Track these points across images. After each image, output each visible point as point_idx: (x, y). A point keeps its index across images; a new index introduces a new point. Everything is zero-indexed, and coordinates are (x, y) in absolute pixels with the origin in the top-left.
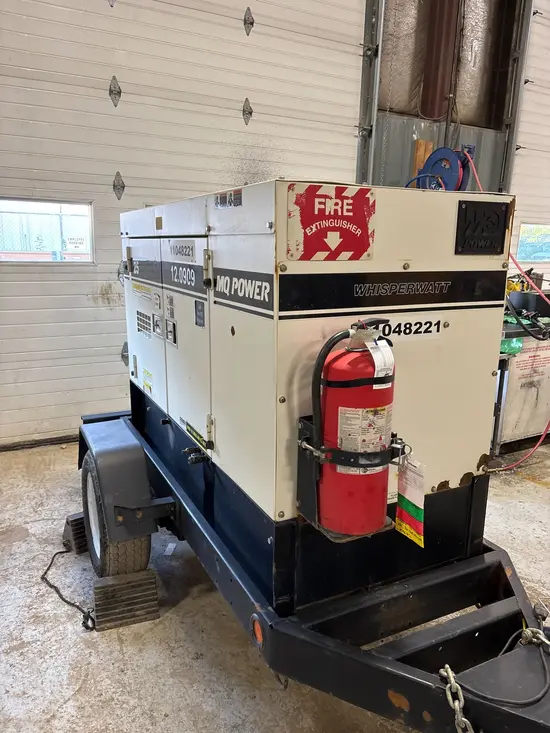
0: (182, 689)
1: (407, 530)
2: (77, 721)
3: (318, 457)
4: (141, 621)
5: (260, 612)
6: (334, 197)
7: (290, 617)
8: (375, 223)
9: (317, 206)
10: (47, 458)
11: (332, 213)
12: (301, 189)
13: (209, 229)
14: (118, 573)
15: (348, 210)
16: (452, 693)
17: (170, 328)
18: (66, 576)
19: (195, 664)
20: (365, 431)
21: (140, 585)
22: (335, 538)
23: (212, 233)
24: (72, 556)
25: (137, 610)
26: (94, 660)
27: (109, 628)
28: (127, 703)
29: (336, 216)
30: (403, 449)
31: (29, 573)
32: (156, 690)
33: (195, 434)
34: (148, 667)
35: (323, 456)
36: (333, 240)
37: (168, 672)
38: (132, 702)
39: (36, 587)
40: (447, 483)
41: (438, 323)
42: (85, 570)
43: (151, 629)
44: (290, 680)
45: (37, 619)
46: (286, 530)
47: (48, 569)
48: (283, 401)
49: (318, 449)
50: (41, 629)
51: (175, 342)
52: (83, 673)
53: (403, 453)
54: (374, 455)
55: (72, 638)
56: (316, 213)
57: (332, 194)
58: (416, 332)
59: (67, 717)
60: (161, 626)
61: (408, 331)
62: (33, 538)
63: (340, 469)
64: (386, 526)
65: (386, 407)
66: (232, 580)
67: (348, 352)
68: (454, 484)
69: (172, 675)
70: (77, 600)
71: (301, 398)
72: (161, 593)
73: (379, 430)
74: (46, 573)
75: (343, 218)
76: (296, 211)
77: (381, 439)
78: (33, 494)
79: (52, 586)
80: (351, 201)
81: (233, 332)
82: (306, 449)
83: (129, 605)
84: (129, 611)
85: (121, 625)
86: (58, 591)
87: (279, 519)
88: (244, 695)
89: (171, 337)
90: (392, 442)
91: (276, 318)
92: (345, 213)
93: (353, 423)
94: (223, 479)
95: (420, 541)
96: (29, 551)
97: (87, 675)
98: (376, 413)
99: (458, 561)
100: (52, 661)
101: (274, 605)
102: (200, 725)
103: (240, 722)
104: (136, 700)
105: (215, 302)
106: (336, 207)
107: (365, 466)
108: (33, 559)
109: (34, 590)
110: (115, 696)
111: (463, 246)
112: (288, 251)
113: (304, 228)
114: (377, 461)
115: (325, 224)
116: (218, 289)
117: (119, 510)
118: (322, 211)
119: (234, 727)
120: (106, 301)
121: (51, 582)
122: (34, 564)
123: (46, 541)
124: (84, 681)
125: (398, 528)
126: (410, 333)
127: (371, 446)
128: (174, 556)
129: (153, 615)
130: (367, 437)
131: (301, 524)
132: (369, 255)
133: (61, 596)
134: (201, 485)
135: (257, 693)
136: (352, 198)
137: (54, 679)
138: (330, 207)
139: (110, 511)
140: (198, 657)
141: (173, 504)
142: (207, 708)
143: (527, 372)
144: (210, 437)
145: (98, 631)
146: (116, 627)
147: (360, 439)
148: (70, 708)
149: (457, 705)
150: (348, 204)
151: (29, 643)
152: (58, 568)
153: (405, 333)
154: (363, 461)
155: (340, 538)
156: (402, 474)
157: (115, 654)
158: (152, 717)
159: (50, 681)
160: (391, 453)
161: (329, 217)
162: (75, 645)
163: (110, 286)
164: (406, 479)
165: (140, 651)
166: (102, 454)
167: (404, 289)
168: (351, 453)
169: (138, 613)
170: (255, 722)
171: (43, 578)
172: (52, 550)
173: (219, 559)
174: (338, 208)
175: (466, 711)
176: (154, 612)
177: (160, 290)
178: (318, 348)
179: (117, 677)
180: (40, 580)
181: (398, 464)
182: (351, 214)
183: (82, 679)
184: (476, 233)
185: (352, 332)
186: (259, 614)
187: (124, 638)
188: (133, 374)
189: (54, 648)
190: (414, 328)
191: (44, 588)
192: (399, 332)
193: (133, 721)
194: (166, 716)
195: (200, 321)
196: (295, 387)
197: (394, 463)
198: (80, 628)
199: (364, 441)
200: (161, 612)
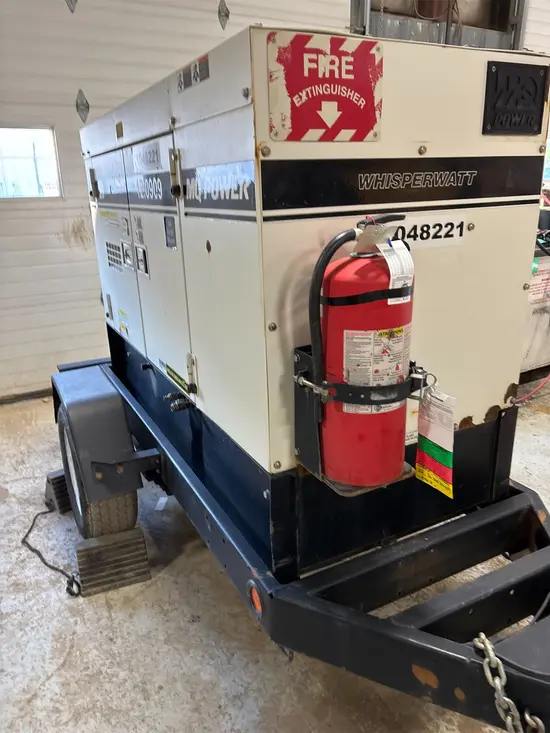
0: (178, 656)
1: (431, 478)
2: (61, 699)
3: (319, 396)
4: (130, 583)
5: (257, 578)
6: (328, 52)
7: (293, 583)
8: (382, 91)
9: (307, 65)
10: (28, 413)
11: (327, 75)
12: (285, 40)
13: (174, 121)
14: (102, 534)
15: (348, 72)
16: (490, 668)
17: (141, 256)
18: (49, 539)
19: (193, 628)
20: (378, 359)
21: (127, 546)
22: (344, 491)
23: (177, 125)
24: (55, 516)
25: (125, 572)
26: (80, 629)
27: (96, 593)
28: (117, 676)
29: (331, 80)
30: (425, 380)
31: (9, 536)
32: (148, 659)
33: (176, 377)
34: (140, 633)
35: (326, 393)
36: (330, 113)
37: (162, 638)
38: (123, 674)
39: (16, 552)
40: (470, 418)
41: (461, 226)
42: (70, 530)
43: (142, 592)
44: (295, 653)
45: (17, 587)
46: (284, 482)
47: (30, 531)
48: (273, 328)
49: (319, 384)
50: (21, 597)
51: (147, 272)
52: (68, 645)
53: (425, 385)
54: (390, 388)
55: (55, 606)
56: (306, 74)
57: (327, 48)
58: (436, 236)
59: (49, 696)
60: (153, 588)
61: (425, 235)
62: (13, 499)
63: (348, 408)
64: (405, 473)
65: (403, 327)
66: (224, 540)
67: (354, 259)
68: (479, 420)
69: (166, 641)
70: (61, 563)
71: (296, 323)
72: (151, 552)
73: (397, 357)
74: (27, 536)
75: (342, 82)
76: (280, 72)
77: (397, 368)
78: (12, 451)
79: (34, 550)
80: (351, 59)
81: (209, 248)
82: (305, 386)
83: (117, 567)
84: (117, 573)
85: (109, 589)
86: (39, 554)
87: (274, 471)
88: (245, 660)
89: (142, 267)
90: (411, 372)
91: (259, 219)
92: (344, 76)
93: (363, 349)
94: (211, 427)
95: (448, 490)
96: (9, 513)
97: (72, 646)
98: (391, 335)
99: (483, 506)
100: (33, 634)
101: (274, 569)
102: (198, 697)
103: (242, 690)
104: (127, 672)
105: (186, 214)
106: (332, 67)
107: (378, 403)
108: (13, 521)
109: (14, 555)
110: (104, 669)
111: (494, 123)
112: (271, 128)
113: (291, 95)
114: (393, 396)
115: (319, 90)
116: (189, 196)
117: (97, 466)
118: (313, 72)
119: (235, 697)
120: (79, 239)
121: (33, 546)
122: (13, 527)
123: (28, 501)
124: (69, 653)
125: (419, 476)
126: (428, 237)
127: (386, 378)
128: (165, 511)
129: (143, 576)
130: (380, 367)
131: (301, 475)
132: (375, 135)
133: (43, 560)
134: (188, 433)
135: (260, 656)
136: (353, 55)
137: (35, 652)
138: (324, 66)
139: (87, 467)
140: (195, 619)
141: (158, 457)
142: (205, 677)
143: (540, 296)
144: (192, 378)
145: (83, 596)
146: (104, 591)
147: (371, 369)
148: (54, 686)
149: (498, 683)
150: (347, 63)
151: (7, 614)
152: (40, 530)
153: (422, 238)
154: (375, 397)
155: (350, 491)
156: (424, 409)
157: (104, 622)
158: (144, 690)
159: (32, 656)
160: (410, 385)
161: (324, 80)
162: (59, 612)
163: (83, 222)
164: (428, 416)
165: (131, 616)
166: (73, 405)
167: (420, 180)
168: (360, 388)
169: (127, 575)
170: (259, 690)
171: (24, 542)
172: (33, 510)
173: (209, 516)
174: (335, 68)
175: (508, 689)
176: (144, 573)
177: (127, 212)
178: (314, 259)
179: (105, 647)
180: (20, 544)
181: (419, 399)
182: (351, 77)
183: (67, 651)
184: (509, 106)
185: (358, 231)
186: (256, 581)
187: (112, 603)
188: (108, 315)
189: (35, 618)
190: (432, 232)
191: (25, 552)
192: (415, 237)
193: (124, 696)
194: (161, 688)
195: (171, 242)
196: (288, 309)
197: (413, 397)
198: (64, 594)
199: (377, 371)
200: (152, 573)
